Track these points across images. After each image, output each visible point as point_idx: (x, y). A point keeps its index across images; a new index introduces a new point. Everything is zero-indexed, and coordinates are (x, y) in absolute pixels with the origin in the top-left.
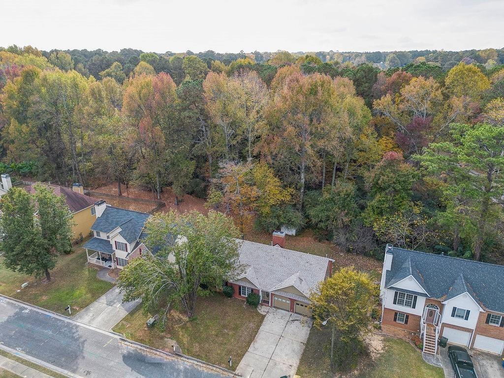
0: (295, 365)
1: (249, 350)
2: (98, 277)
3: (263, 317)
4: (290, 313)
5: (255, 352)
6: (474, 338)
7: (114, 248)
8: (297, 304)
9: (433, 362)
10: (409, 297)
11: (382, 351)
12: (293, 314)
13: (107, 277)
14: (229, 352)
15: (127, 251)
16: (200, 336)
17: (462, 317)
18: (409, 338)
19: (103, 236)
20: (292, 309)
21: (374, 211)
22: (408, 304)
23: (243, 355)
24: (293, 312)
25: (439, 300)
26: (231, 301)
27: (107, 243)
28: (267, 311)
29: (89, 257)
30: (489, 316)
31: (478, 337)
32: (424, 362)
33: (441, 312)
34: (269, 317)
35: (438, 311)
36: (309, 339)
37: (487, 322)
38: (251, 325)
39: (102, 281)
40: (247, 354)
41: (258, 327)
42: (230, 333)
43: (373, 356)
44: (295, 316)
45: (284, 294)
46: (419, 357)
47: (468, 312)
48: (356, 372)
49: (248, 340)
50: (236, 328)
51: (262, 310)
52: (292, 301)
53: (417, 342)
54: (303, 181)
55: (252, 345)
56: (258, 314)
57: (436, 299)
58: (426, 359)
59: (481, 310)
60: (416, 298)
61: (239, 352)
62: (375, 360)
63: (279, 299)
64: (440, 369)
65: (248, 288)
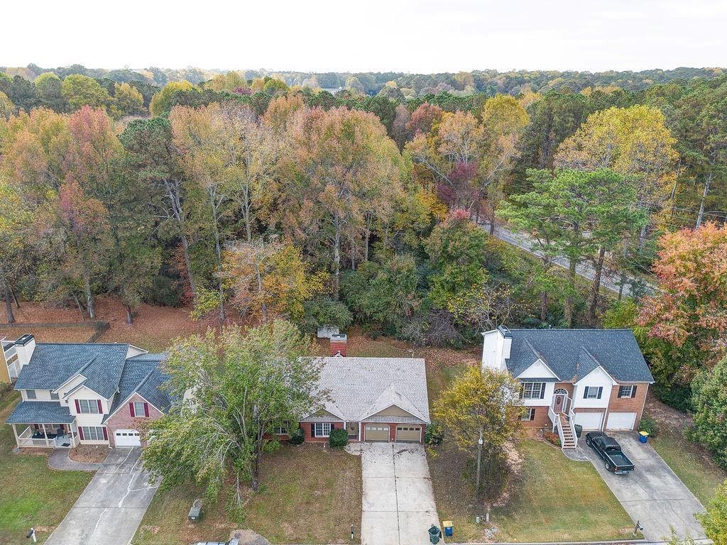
0: (432, 509)
1: (364, 508)
2: (51, 467)
3: (359, 458)
4: (391, 444)
5: (372, 509)
6: (607, 417)
7: (73, 411)
8: (399, 429)
9: (577, 457)
10: (537, 385)
11: (520, 461)
12: (395, 444)
13: (71, 464)
14: (338, 520)
15: (101, 412)
16: (283, 511)
17: (595, 396)
18: (540, 436)
19: (43, 396)
20: (392, 438)
21: (443, 288)
22: (535, 396)
23: (360, 518)
24: (394, 441)
25: (571, 382)
26: (302, 449)
27: (54, 406)
28: (359, 449)
29: (18, 438)
30: (621, 388)
31: (611, 415)
32: (569, 460)
33: (571, 396)
34: (367, 458)
35: (566, 396)
36: (431, 471)
37: (619, 396)
38: (348, 474)
39: (64, 473)
40: (364, 515)
41: (359, 474)
42: (326, 493)
43: (515, 469)
44: (399, 446)
45: (381, 420)
46: (561, 456)
47: (601, 389)
48: (505, 494)
49: (354, 495)
50: (329, 485)
51: (353, 449)
52: (393, 426)
53: (552, 439)
54: (337, 260)
55: (364, 501)
56: (351, 457)
57: (567, 382)
58: (569, 455)
59: (615, 383)
60: (544, 385)
61: (352, 515)
62: (519, 473)
63: (373, 429)
64: (589, 463)
65: (326, 424)
